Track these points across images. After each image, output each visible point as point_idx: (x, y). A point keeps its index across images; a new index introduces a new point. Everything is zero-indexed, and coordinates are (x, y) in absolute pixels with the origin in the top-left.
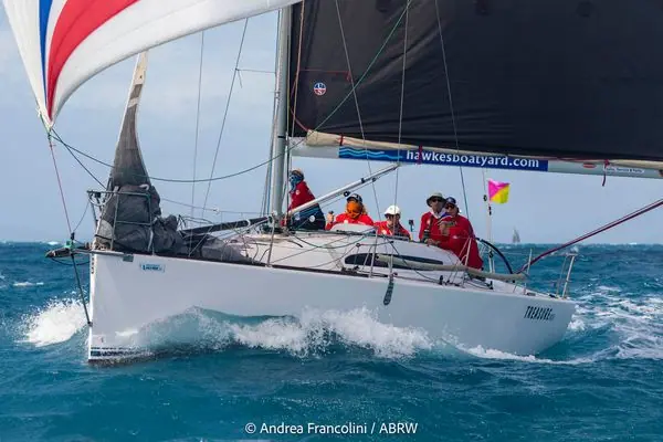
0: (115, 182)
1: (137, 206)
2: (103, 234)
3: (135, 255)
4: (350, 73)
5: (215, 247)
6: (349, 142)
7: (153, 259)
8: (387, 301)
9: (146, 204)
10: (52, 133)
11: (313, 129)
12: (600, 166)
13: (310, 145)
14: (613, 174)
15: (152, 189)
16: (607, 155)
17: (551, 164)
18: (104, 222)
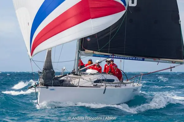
0: (45, 69)
1: (50, 75)
2: (42, 82)
3: (49, 87)
4: (96, 36)
5: (66, 83)
6: (96, 53)
7: (53, 87)
8: (104, 93)
9: (52, 74)
10: (31, 59)
11: (87, 49)
12: (157, 60)
13: (86, 53)
14: (160, 62)
15: (54, 70)
16: (159, 58)
17: (145, 59)
18: (42, 79)
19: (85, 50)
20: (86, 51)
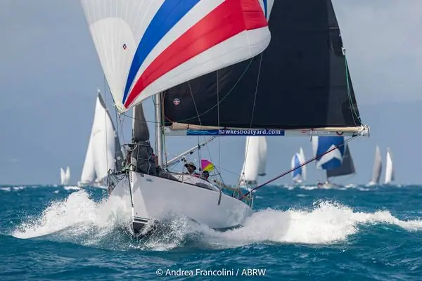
1: (145, 150)
2: (133, 163)
3: (144, 174)
6: (192, 127)
8: (219, 203)
9: (148, 150)
11: (175, 122)
12: (309, 131)
13: (173, 130)
14: (315, 135)
16: (312, 126)
17: (286, 132)
19: (171, 124)
20: (175, 124)
